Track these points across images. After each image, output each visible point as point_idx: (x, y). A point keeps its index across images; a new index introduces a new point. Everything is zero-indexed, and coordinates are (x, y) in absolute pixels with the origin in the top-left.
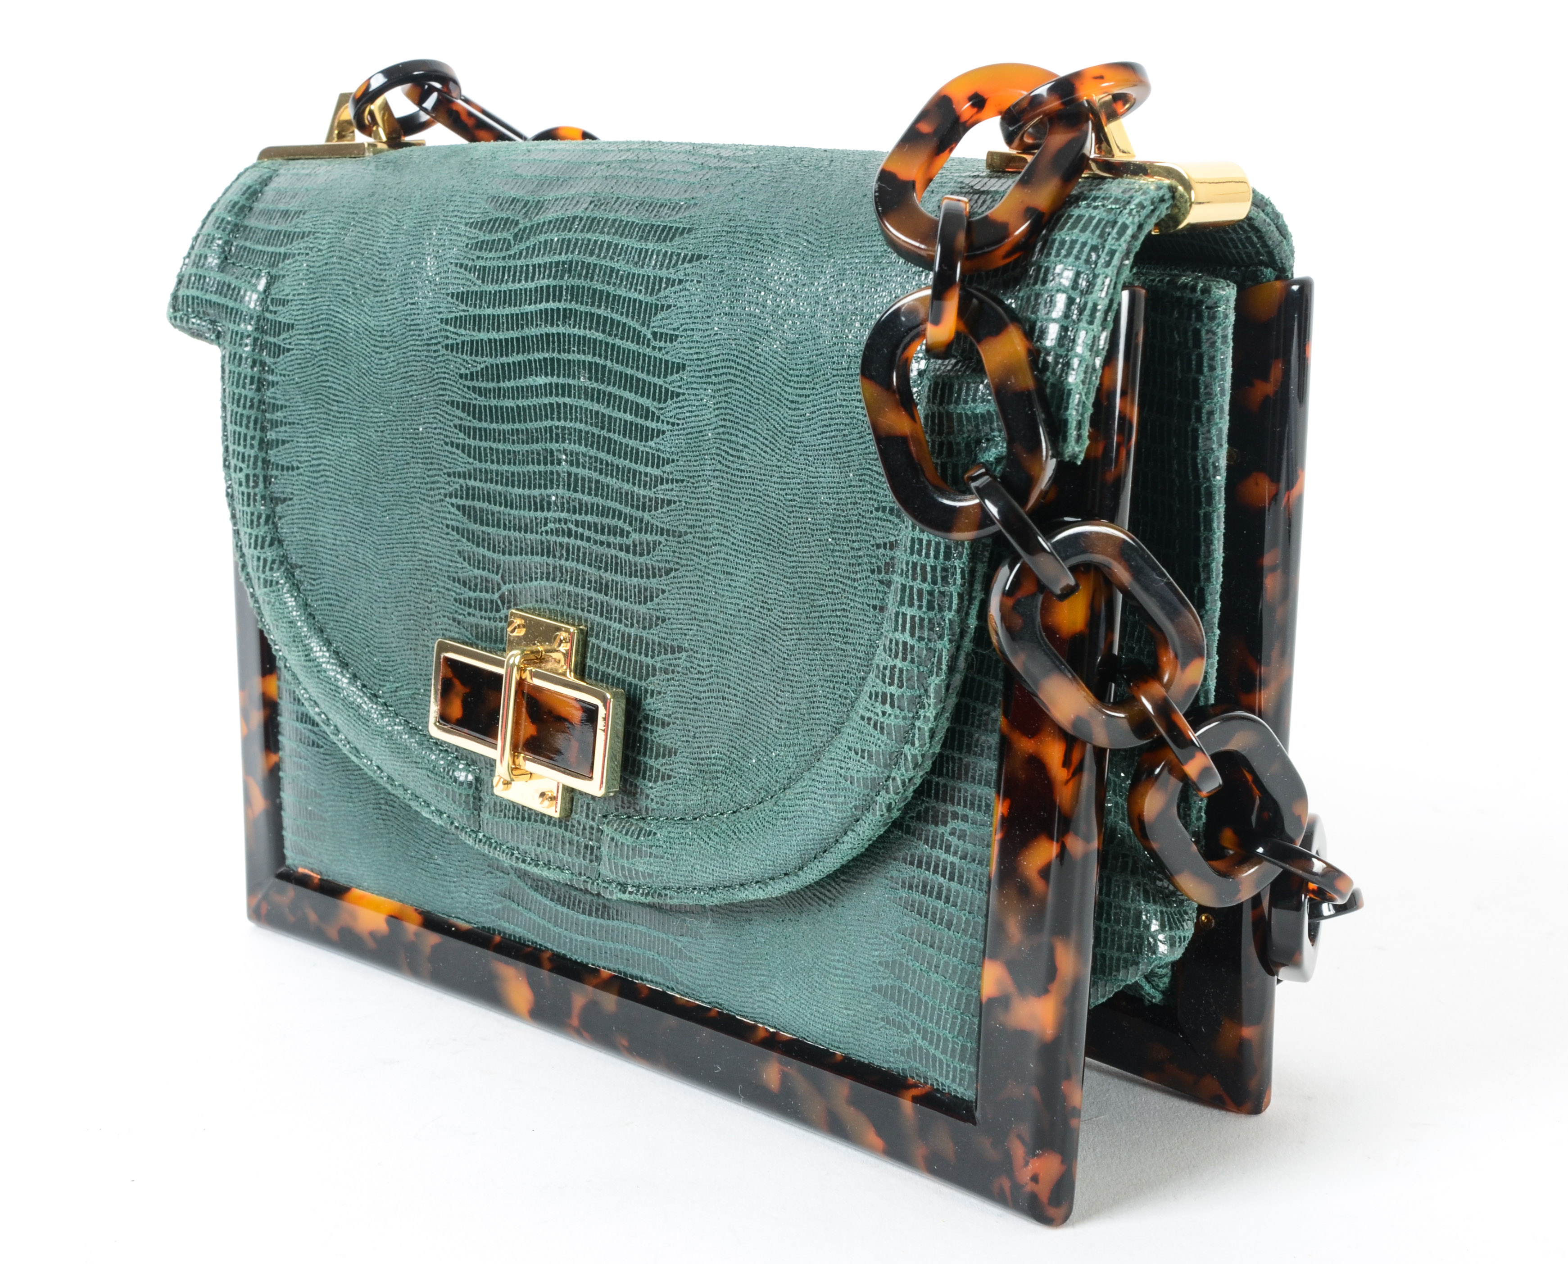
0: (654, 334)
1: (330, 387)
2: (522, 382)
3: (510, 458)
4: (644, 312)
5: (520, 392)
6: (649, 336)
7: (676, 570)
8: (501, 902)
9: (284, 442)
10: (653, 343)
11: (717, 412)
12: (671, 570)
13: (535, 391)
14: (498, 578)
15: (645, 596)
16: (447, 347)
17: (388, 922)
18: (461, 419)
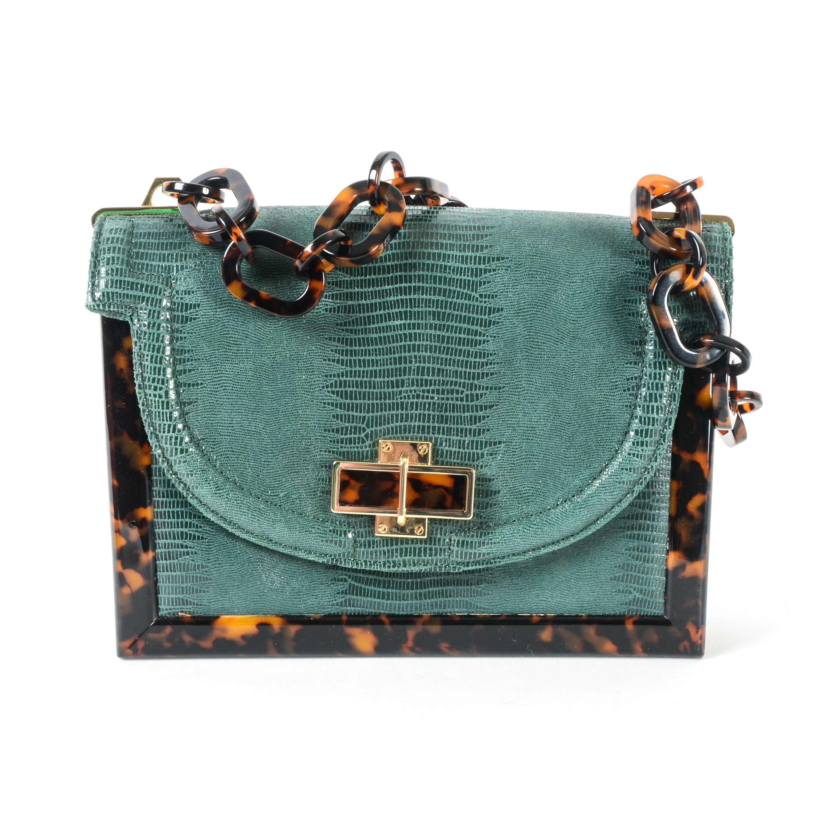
0: (481, 296)
1: (230, 337)
2: (384, 324)
3: (374, 363)
4: (474, 286)
5: (381, 330)
6: (478, 296)
7: (496, 405)
8: (344, 597)
9: (190, 371)
10: (479, 299)
11: (525, 329)
12: (493, 405)
13: (394, 328)
14: (364, 426)
15: (475, 420)
16: (326, 310)
17: (257, 628)
18: (337, 346)
